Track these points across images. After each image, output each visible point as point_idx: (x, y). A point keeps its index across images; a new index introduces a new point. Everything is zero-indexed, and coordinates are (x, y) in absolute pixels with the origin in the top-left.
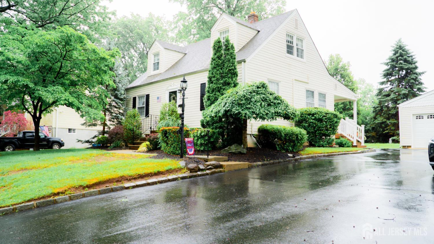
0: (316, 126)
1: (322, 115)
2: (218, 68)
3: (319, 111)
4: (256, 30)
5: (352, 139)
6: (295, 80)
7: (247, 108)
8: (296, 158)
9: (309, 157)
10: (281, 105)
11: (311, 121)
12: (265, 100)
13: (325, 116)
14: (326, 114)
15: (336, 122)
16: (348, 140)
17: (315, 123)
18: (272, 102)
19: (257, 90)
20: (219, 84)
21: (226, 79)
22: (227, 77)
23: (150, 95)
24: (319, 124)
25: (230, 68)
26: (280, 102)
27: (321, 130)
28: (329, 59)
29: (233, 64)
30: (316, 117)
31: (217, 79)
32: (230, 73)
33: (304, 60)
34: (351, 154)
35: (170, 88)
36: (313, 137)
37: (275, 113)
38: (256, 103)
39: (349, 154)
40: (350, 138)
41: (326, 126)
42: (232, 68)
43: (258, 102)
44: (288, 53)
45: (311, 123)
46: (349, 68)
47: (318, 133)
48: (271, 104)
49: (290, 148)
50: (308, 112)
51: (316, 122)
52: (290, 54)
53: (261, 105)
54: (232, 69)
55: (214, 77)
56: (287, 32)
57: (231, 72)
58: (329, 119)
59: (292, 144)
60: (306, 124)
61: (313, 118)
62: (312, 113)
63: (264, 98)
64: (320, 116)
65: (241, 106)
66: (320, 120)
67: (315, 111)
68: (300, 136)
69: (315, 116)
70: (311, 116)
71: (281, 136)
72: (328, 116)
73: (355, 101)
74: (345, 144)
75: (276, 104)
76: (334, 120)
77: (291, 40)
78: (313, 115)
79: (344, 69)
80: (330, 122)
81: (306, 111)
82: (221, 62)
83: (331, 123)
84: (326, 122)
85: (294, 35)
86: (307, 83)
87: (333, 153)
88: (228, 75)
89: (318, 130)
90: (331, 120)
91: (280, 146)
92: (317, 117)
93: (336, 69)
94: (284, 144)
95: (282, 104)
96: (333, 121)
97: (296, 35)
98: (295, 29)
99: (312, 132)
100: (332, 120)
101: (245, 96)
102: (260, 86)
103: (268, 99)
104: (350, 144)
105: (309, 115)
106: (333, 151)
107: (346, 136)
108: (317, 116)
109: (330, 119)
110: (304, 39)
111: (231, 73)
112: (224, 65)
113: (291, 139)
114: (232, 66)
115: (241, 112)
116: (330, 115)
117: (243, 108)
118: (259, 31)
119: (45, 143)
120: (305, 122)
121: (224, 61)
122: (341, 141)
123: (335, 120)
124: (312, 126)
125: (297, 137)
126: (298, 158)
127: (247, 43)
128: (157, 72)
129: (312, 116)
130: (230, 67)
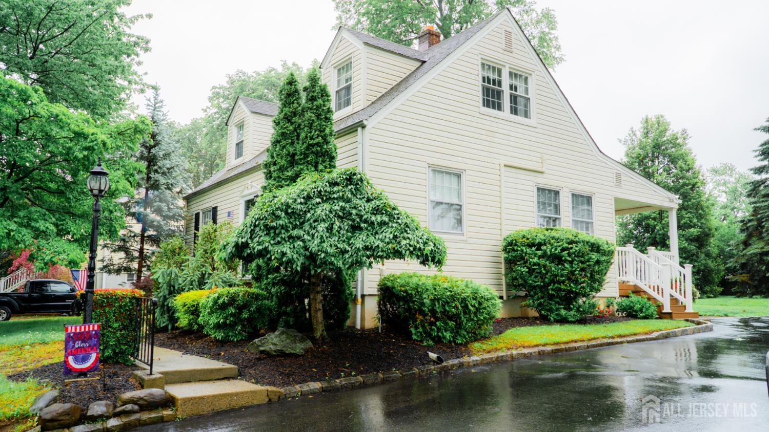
0: (547, 273)
1: (559, 246)
2: (283, 142)
3: (553, 238)
4: (417, 60)
5: (658, 297)
6: (505, 166)
7: (290, 237)
8: (444, 364)
9: (491, 358)
10: (388, 227)
11: (536, 260)
12: (344, 215)
13: (567, 249)
14: (571, 242)
15: (598, 262)
16: (649, 299)
17: (545, 266)
18: (366, 221)
19: (328, 189)
20: (283, 179)
21: (302, 167)
22: (304, 163)
23: (218, 209)
24: (553, 269)
25: (312, 142)
26: (386, 219)
27: (559, 282)
28: (642, 125)
29: (321, 131)
30: (545, 252)
31: (280, 169)
32: (313, 152)
33: (532, 121)
34: (629, 342)
35: (246, 192)
36: (542, 298)
37: (366, 248)
38: (316, 224)
39: (622, 343)
40: (654, 294)
41: (572, 273)
42: (317, 140)
43: (324, 220)
44: (488, 106)
45: (535, 264)
46: (687, 142)
47: (552, 290)
48: (362, 225)
49: (448, 335)
50: (528, 239)
51: (547, 263)
52: (494, 108)
53: (330, 229)
54: (318, 144)
55: (275, 164)
56: (482, 58)
57: (314, 150)
58: (578, 256)
59: (451, 324)
60: (523, 267)
61: (539, 253)
62: (537, 241)
63: (343, 209)
64: (556, 249)
65: (275, 233)
66: (557, 259)
67: (543, 237)
68: (473, 302)
69: (544, 248)
70: (534, 249)
71: (423, 304)
72: (575, 248)
73: (672, 209)
74: (641, 310)
75: (376, 225)
76: (591, 258)
77: (496, 77)
78: (539, 246)
79: (674, 143)
80: (582, 262)
81: (524, 237)
82: (291, 128)
83: (585, 265)
84: (571, 262)
85: (504, 66)
86: (542, 173)
87: (576, 342)
88: (308, 157)
89: (552, 282)
90: (582, 257)
91: (421, 330)
92: (548, 250)
93: (657, 146)
94: (432, 324)
95: (390, 225)
96: (588, 261)
97: (507, 66)
98: (506, 53)
99: (541, 287)
100: (586, 258)
101: (288, 206)
102: (339, 180)
103: (354, 212)
104: (653, 310)
105: (530, 246)
106: (576, 337)
107: (646, 290)
108: (547, 248)
109: (580, 254)
110: (531, 75)
111: (316, 154)
112: (298, 136)
113: (448, 312)
114: (317, 137)
115: (270, 248)
116: (580, 245)
117: (279, 239)
118: (425, 62)
119: (69, 302)
120: (522, 262)
121: (300, 125)
122: (632, 302)
123: (594, 257)
124: (537, 273)
125: (466, 307)
126: (453, 366)
127: (392, 89)
128: (240, 160)
129: (537, 250)
130: (311, 138)
